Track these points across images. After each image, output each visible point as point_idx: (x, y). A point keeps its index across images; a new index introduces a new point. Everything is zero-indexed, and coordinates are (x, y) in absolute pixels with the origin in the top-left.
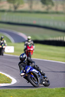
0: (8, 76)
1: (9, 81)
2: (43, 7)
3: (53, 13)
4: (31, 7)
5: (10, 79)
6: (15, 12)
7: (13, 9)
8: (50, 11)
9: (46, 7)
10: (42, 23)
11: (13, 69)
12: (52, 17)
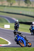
0: (7, 40)
1: (7, 43)
2: (25, 5)
3: (31, 8)
4: (19, 4)
5: (7, 42)
6: (11, 7)
7: (10, 5)
8: (29, 7)
9: (27, 5)
10: (25, 13)
11: (9, 37)
12: (30, 10)
